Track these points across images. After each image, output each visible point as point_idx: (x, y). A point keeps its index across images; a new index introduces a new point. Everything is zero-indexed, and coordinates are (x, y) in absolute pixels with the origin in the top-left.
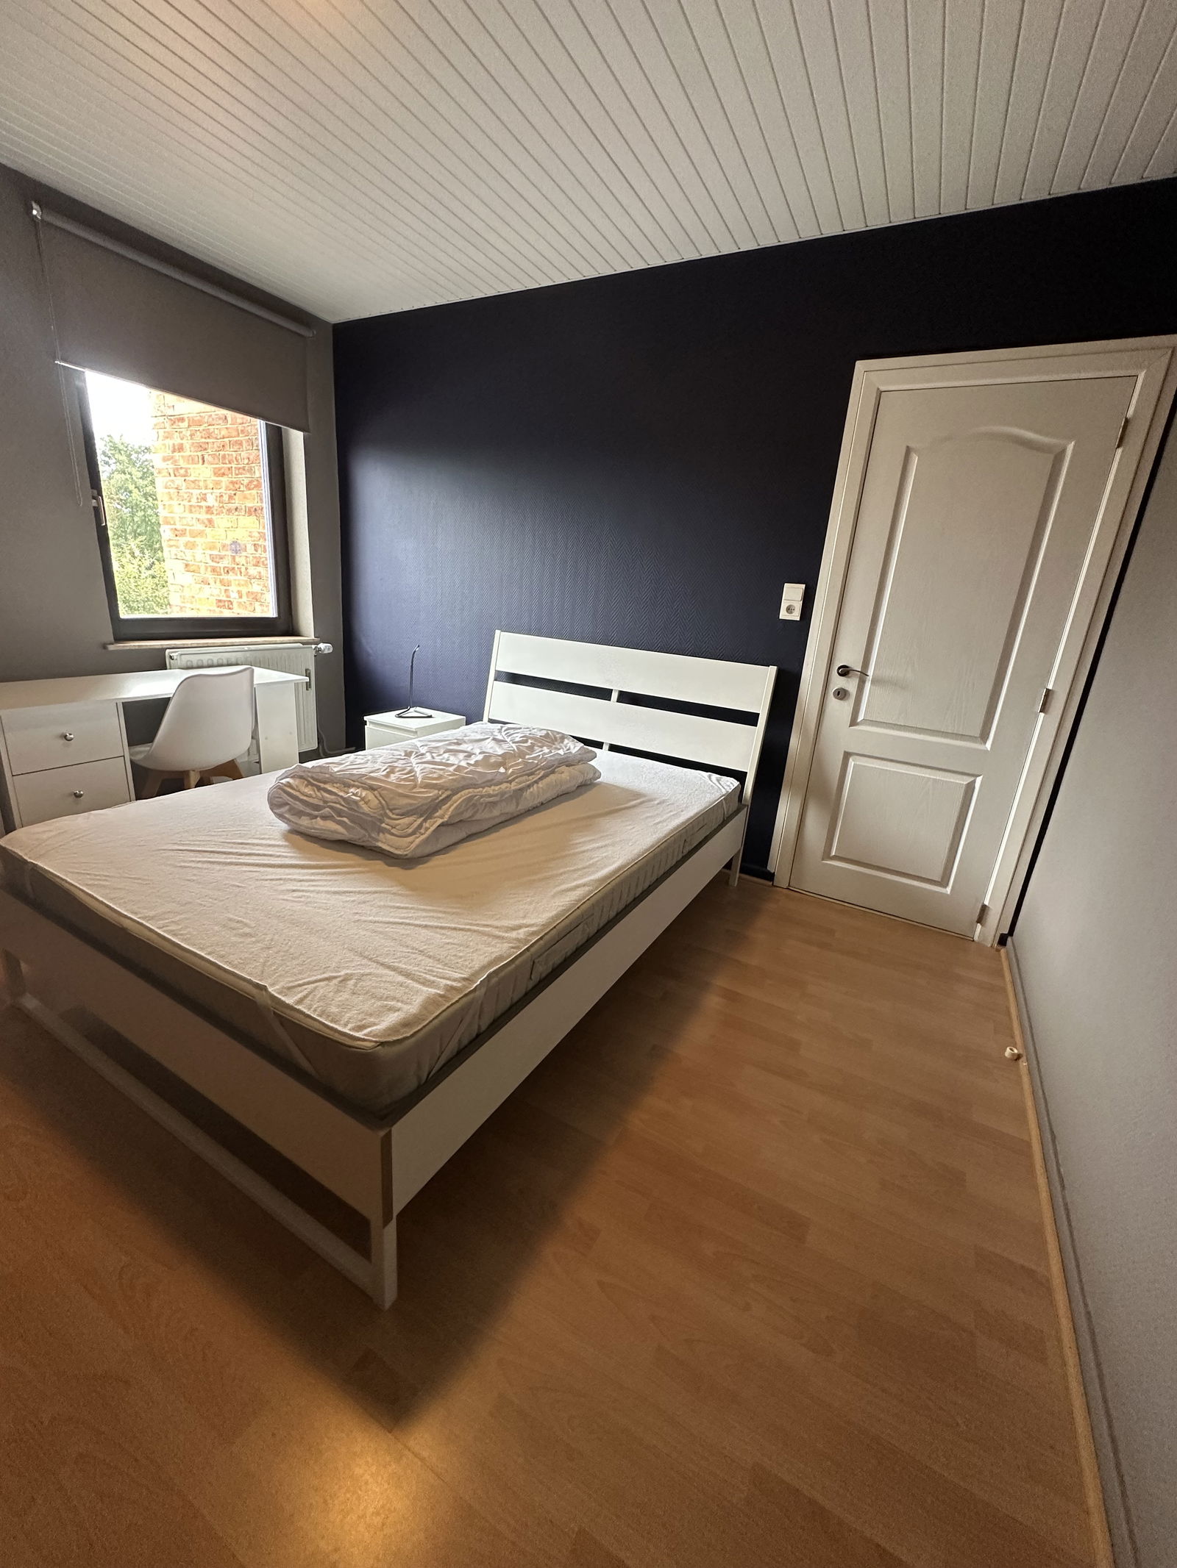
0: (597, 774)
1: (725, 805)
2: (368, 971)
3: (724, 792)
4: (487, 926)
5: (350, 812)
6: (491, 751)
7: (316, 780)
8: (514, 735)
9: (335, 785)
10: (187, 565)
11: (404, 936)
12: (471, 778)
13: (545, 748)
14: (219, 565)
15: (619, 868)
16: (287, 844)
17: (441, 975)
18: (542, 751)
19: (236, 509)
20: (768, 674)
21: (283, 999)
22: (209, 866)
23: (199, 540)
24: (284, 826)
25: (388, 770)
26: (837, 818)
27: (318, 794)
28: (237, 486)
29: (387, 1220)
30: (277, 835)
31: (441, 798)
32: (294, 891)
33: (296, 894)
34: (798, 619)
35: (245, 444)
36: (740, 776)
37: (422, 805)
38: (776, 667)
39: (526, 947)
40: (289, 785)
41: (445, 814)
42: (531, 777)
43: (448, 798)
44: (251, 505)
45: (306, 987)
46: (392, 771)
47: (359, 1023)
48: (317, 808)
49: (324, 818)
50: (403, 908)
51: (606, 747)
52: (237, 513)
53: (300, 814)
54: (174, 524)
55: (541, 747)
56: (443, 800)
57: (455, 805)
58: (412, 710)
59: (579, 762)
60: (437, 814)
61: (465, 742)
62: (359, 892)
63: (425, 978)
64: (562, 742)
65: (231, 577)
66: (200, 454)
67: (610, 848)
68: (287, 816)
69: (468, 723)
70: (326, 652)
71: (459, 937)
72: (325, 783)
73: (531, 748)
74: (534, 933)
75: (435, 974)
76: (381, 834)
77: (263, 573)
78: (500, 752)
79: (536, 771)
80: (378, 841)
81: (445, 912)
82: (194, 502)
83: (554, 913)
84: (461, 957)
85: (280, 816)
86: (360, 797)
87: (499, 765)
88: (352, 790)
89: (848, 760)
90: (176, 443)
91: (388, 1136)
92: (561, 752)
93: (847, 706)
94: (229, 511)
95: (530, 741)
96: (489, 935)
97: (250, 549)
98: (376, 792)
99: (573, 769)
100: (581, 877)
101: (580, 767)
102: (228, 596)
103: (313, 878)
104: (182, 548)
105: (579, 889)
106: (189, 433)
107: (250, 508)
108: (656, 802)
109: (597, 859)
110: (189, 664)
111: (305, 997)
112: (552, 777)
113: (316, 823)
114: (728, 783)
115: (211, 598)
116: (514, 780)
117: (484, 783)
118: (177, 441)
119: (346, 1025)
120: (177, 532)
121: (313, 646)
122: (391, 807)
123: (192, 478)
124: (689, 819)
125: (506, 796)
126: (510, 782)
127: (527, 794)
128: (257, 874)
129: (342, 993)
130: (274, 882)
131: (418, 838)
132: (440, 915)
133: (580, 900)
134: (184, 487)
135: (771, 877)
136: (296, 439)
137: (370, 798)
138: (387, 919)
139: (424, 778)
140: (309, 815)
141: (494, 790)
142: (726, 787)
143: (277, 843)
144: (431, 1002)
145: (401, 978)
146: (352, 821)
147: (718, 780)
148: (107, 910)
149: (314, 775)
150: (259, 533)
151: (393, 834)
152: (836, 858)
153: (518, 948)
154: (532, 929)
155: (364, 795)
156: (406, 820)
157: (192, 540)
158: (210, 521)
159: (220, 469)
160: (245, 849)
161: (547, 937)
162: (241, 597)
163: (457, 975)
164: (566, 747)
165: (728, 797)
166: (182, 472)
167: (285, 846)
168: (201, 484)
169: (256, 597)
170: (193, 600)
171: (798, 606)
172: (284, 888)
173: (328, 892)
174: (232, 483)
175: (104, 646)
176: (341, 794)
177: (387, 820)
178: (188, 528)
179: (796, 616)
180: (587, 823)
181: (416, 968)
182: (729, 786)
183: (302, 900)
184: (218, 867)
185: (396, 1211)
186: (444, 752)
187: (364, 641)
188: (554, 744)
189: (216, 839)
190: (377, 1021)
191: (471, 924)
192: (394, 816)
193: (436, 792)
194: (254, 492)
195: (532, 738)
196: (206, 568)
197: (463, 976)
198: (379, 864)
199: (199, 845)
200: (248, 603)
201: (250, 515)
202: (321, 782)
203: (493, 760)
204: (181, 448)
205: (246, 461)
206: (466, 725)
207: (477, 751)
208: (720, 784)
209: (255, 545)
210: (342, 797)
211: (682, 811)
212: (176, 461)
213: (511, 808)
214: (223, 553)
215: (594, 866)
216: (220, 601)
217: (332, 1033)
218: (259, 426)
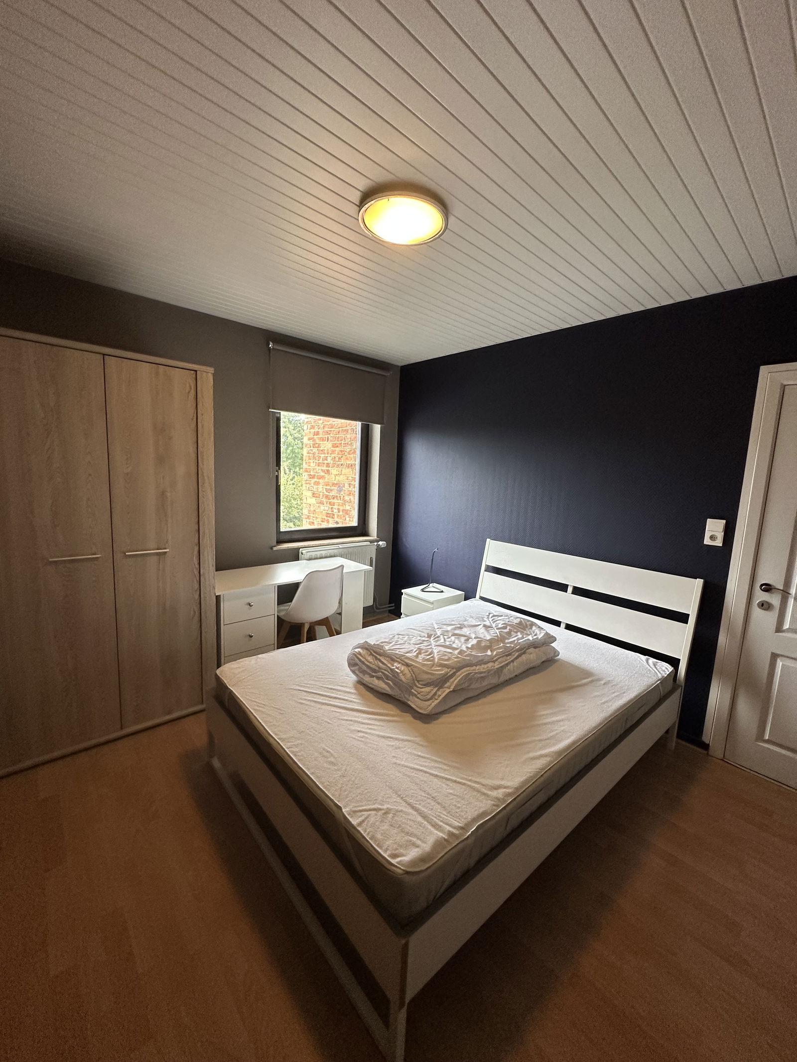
0: (556, 653)
1: (661, 688)
2: (400, 808)
3: (660, 676)
4: (475, 782)
5: (393, 678)
6: (482, 637)
7: (375, 652)
8: (498, 622)
9: (386, 658)
10: (314, 494)
11: (423, 782)
12: (470, 660)
13: (519, 633)
14: (330, 494)
15: (574, 743)
16: (355, 691)
17: (446, 821)
18: (517, 636)
19: (342, 465)
20: (698, 584)
21: (350, 819)
22: (313, 704)
23: (321, 481)
24: (354, 678)
25: (417, 652)
26: (768, 707)
27: (376, 662)
28: (343, 453)
29: (402, 1005)
30: (351, 685)
31: (449, 674)
32: (359, 731)
33: (361, 734)
34: (721, 545)
35: (349, 431)
36: (674, 662)
37: (437, 679)
38: (703, 580)
39: (504, 806)
40: (360, 653)
41: (452, 684)
42: (508, 658)
43: (454, 674)
44: (350, 463)
45: (364, 813)
46: (420, 653)
47: (394, 852)
48: (375, 671)
49: (378, 678)
50: (422, 757)
51: (563, 626)
52: (342, 467)
53: (364, 672)
54: (310, 472)
55: (516, 632)
56: (449, 676)
57: (459, 678)
58: (431, 585)
59: (543, 645)
60: (446, 686)
61: (465, 626)
62: (396, 739)
63: (435, 822)
64: (531, 628)
65: (335, 501)
66: (326, 436)
67: (566, 723)
68: (357, 672)
69: (466, 599)
70: (383, 546)
71: (459, 790)
72: (380, 655)
73: (509, 633)
74: (509, 795)
75: (442, 819)
76: (411, 697)
77: (352, 499)
78: (488, 637)
79: (512, 652)
80: (409, 700)
81: (449, 766)
82: (321, 461)
83: (524, 778)
84: (459, 808)
85: (353, 672)
86: (400, 670)
87: (486, 648)
88: (395, 664)
89: (776, 661)
90: (316, 431)
91: (406, 944)
92: (530, 638)
93: (771, 618)
94: (338, 466)
95: (508, 628)
96: (478, 791)
97: (347, 486)
98: (409, 668)
99: (539, 651)
100: (544, 747)
101: (542, 649)
102: (332, 511)
103: (370, 722)
104: (312, 485)
105: (542, 758)
106: (322, 426)
107: (349, 464)
108: (603, 682)
109: (556, 732)
110: (311, 557)
111: (363, 821)
112: (524, 657)
113: (373, 680)
114: (664, 668)
115: (324, 512)
116: (497, 660)
117: (477, 662)
118: (316, 429)
119: (386, 851)
120: (311, 477)
121: (376, 543)
122: (418, 679)
123: (321, 449)
124: (629, 702)
125: (492, 672)
126: (494, 662)
127: (506, 670)
128: (338, 714)
129: (384, 824)
130: (348, 722)
131: (433, 702)
132: (445, 767)
133: (543, 769)
134: (317, 453)
135: (706, 747)
136: (377, 429)
137: (406, 672)
138: (412, 765)
139: (440, 659)
140: (369, 674)
141: (483, 668)
142: (661, 672)
143: (351, 691)
144: (439, 844)
145: (420, 819)
146: (394, 684)
147: (655, 665)
148: (262, 728)
149: (374, 649)
150: (352, 477)
151: (418, 698)
152: (768, 741)
153: (498, 806)
154: (508, 791)
155: (402, 669)
156: (427, 689)
157: (317, 480)
158: (328, 471)
159: (336, 444)
160: (333, 693)
161: (519, 799)
162: (339, 512)
163: (457, 824)
164: (534, 632)
165: (664, 681)
166: (317, 445)
167: (355, 694)
168: (326, 451)
169: (346, 512)
170: (315, 512)
171: (720, 536)
172: (352, 728)
173: (378, 736)
174: (341, 451)
175: (272, 548)
176: (389, 665)
177: (415, 688)
178: (316, 474)
179: (719, 543)
180: (548, 697)
181: (430, 812)
182: (664, 671)
183: (363, 739)
184: (319, 706)
185: (407, 1001)
186: (452, 636)
187: (404, 540)
188: (525, 630)
189: (317, 683)
190: (404, 852)
191: (466, 779)
192: (420, 686)
193: (447, 669)
194: (352, 456)
195: (510, 625)
196: (323, 495)
197: (460, 825)
198: (408, 717)
199: (309, 688)
200: (342, 515)
201: (348, 467)
202: (378, 655)
203: (483, 644)
204: (318, 433)
205: (349, 440)
206: (465, 600)
207: (473, 636)
208: (656, 668)
209: (349, 484)
210: (389, 667)
211: (624, 693)
212: (314, 440)
213: (494, 681)
214: (332, 488)
215: (555, 739)
216: (328, 513)
217: (378, 855)
218: (358, 425)
